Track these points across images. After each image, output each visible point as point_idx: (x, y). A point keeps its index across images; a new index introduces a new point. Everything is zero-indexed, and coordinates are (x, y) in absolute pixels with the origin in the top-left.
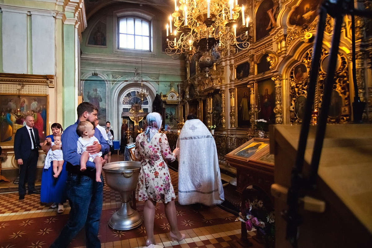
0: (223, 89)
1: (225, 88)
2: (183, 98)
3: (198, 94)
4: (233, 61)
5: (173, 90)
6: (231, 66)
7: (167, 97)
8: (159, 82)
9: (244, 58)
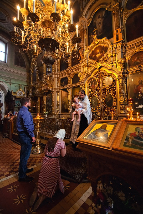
0: (53, 91)
1: (54, 90)
2: (28, 96)
3: (38, 93)
4: (59, 76)
5: (21, 89)
6: (58, 78)
7: (17, 93)
8: (11, 83)
9: (65, 74)
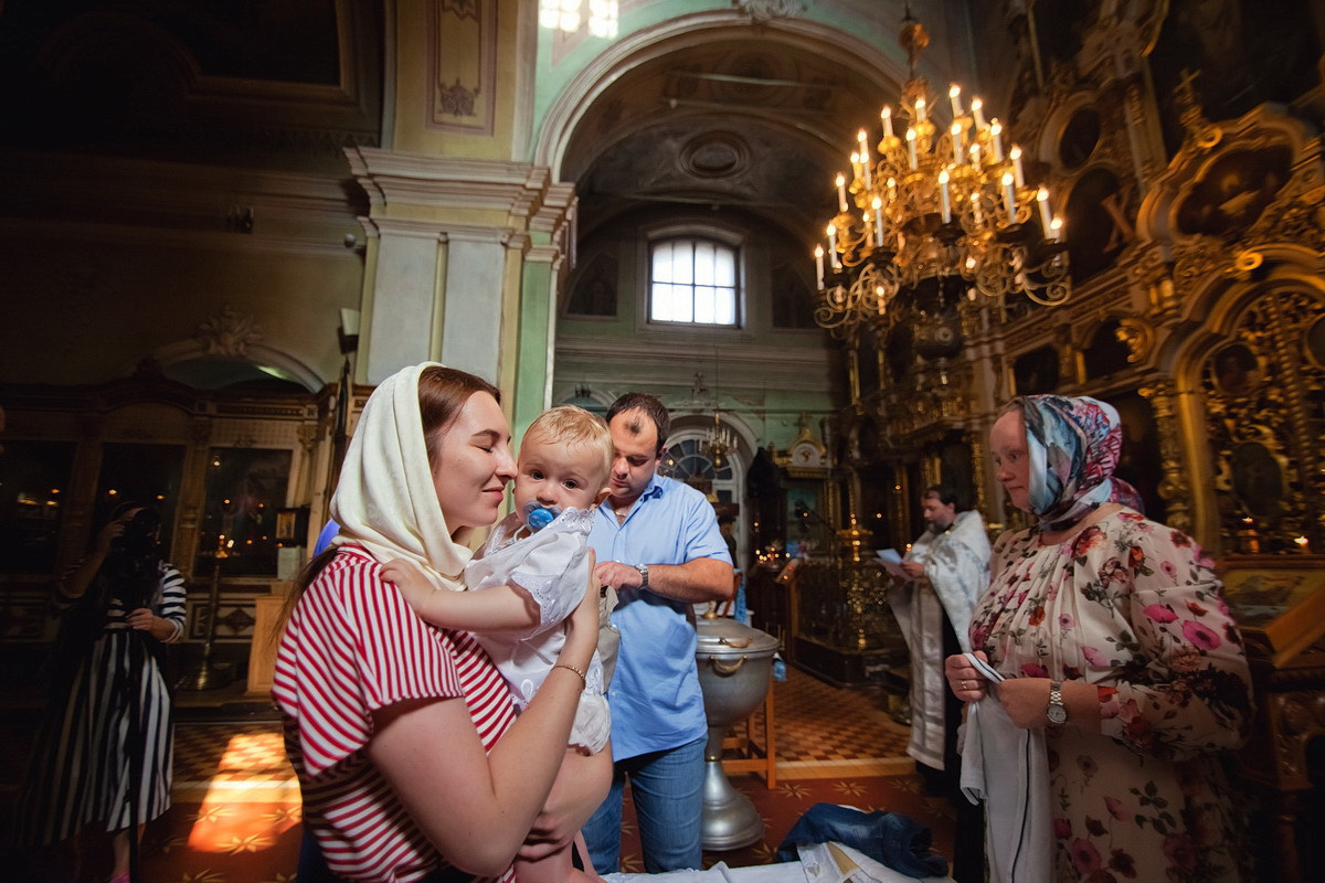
0: (976, 428)
1: (981, 424)
2: (840, 462)
3: (891, 445)
4: (1000, 347)
5: (807, 434)
6: (996, 359)
7: (790, 456)
8: (764, 412)
9: (1038, 334)
